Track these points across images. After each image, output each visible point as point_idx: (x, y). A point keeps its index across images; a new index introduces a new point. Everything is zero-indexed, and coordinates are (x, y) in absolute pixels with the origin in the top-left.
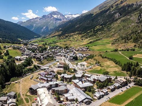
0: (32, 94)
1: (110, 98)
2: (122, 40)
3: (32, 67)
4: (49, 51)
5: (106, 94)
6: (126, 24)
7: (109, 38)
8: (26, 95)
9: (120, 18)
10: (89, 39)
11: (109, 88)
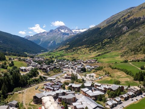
0: (36, 104)
1: (124, 107)
2: (131, 51)
3: (38, 78)
4: (56, 63)
5: (119, 103)
6: (135, 37)
7: (117, 51)
8: (30, 105)
9: (128, 31)
10: (97, 52)
11: (122, 97)
